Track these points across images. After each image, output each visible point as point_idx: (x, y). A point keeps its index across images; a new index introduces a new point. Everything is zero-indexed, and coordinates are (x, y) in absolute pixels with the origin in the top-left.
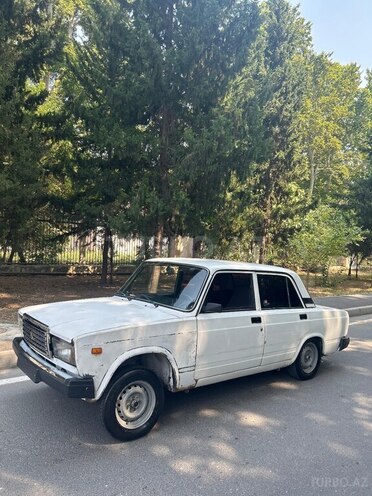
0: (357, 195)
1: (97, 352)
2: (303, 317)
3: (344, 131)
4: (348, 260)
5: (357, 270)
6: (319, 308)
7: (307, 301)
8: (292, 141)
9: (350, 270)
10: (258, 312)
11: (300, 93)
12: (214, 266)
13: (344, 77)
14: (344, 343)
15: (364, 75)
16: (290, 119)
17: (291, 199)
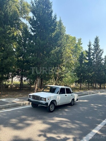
0: (77, 70)
1: (49, 99)
2: (72, 95)
3: (73, 52)
4: (74, 84)
5: (76, 86)
6: (74, 94)
7: (72, 93)
8: (63, 57)
10: (66, 94)
12: (60, 87)
13: (73, 40)
14: (77, 100)
15: (77, 40)
16: (63, 52)
17: (63, 70)
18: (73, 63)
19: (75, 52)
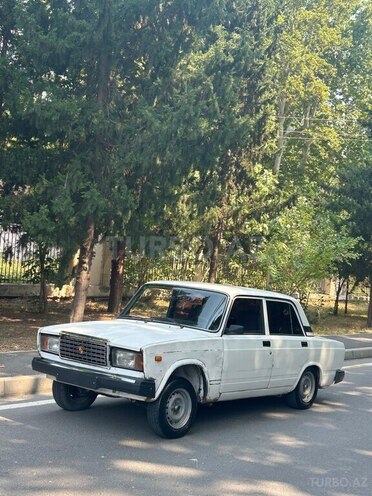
0: (353, 190)
1: (158, 359)
2: (304, 344)
3: (334, 70)
4: (333, 288)
5: (346, 302)
6: (317, 338)
7: (307, 329)
8: (265, 103)
9: (337, 301)
10: (267, 337)
11: (278, 30)
12: (233, 292)
14: (339, 376)
16: (263, 70)
17: (258, 190)
18: (335, 142)
19: (353, 64)
